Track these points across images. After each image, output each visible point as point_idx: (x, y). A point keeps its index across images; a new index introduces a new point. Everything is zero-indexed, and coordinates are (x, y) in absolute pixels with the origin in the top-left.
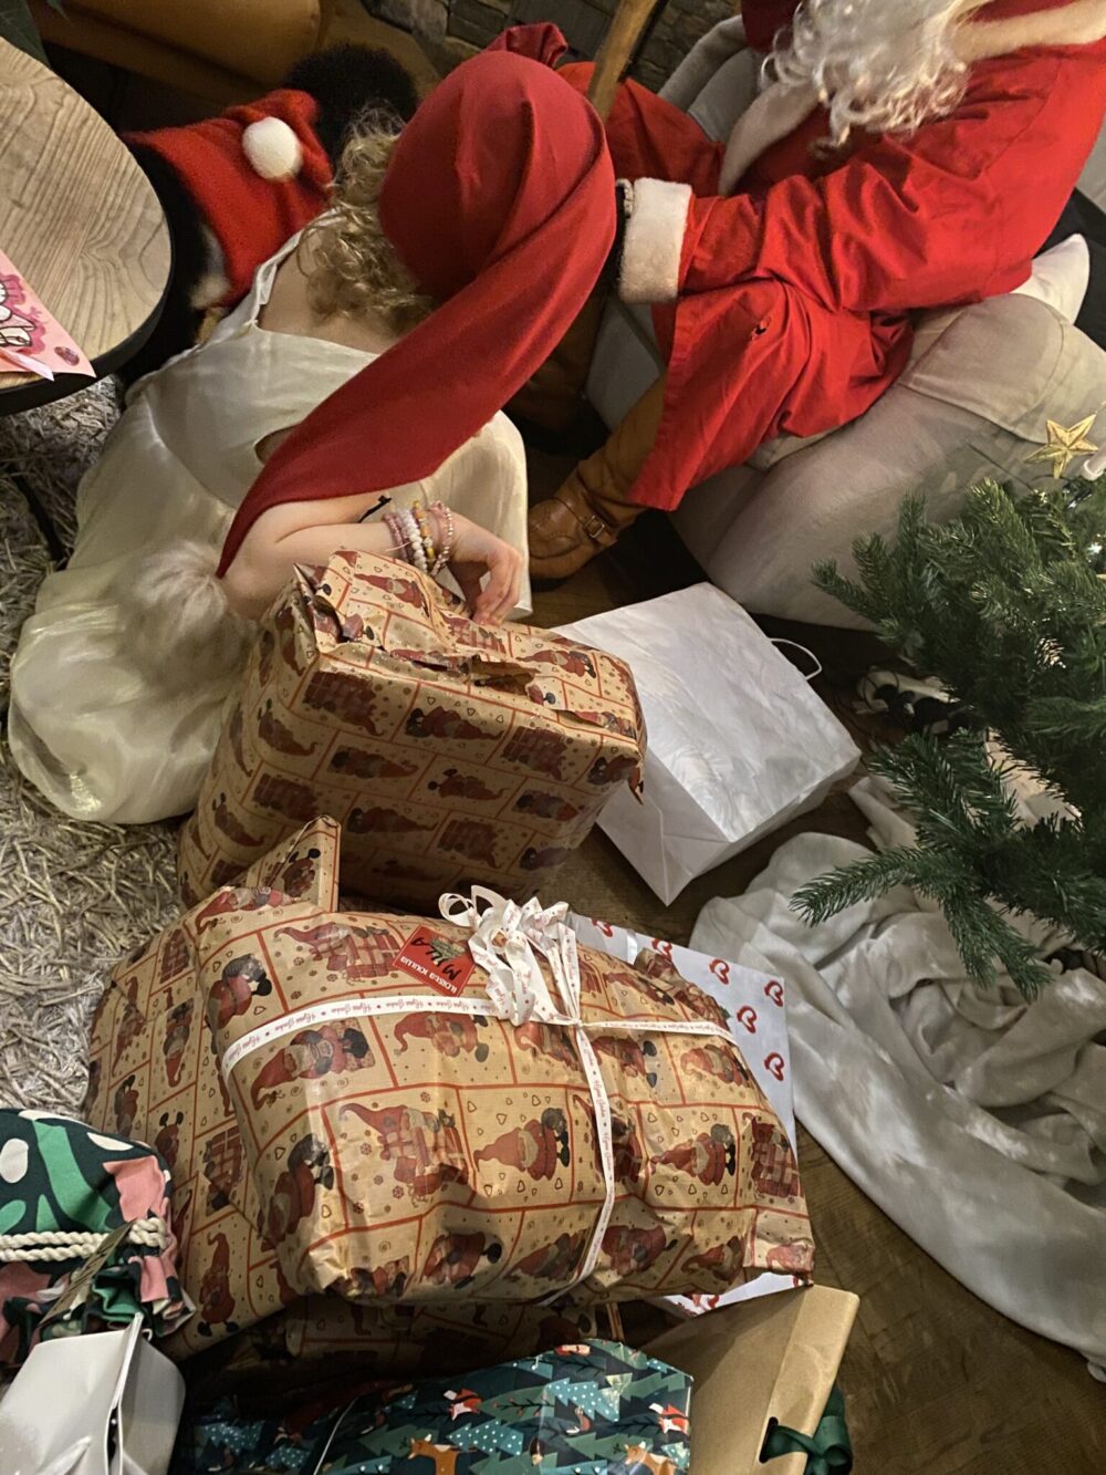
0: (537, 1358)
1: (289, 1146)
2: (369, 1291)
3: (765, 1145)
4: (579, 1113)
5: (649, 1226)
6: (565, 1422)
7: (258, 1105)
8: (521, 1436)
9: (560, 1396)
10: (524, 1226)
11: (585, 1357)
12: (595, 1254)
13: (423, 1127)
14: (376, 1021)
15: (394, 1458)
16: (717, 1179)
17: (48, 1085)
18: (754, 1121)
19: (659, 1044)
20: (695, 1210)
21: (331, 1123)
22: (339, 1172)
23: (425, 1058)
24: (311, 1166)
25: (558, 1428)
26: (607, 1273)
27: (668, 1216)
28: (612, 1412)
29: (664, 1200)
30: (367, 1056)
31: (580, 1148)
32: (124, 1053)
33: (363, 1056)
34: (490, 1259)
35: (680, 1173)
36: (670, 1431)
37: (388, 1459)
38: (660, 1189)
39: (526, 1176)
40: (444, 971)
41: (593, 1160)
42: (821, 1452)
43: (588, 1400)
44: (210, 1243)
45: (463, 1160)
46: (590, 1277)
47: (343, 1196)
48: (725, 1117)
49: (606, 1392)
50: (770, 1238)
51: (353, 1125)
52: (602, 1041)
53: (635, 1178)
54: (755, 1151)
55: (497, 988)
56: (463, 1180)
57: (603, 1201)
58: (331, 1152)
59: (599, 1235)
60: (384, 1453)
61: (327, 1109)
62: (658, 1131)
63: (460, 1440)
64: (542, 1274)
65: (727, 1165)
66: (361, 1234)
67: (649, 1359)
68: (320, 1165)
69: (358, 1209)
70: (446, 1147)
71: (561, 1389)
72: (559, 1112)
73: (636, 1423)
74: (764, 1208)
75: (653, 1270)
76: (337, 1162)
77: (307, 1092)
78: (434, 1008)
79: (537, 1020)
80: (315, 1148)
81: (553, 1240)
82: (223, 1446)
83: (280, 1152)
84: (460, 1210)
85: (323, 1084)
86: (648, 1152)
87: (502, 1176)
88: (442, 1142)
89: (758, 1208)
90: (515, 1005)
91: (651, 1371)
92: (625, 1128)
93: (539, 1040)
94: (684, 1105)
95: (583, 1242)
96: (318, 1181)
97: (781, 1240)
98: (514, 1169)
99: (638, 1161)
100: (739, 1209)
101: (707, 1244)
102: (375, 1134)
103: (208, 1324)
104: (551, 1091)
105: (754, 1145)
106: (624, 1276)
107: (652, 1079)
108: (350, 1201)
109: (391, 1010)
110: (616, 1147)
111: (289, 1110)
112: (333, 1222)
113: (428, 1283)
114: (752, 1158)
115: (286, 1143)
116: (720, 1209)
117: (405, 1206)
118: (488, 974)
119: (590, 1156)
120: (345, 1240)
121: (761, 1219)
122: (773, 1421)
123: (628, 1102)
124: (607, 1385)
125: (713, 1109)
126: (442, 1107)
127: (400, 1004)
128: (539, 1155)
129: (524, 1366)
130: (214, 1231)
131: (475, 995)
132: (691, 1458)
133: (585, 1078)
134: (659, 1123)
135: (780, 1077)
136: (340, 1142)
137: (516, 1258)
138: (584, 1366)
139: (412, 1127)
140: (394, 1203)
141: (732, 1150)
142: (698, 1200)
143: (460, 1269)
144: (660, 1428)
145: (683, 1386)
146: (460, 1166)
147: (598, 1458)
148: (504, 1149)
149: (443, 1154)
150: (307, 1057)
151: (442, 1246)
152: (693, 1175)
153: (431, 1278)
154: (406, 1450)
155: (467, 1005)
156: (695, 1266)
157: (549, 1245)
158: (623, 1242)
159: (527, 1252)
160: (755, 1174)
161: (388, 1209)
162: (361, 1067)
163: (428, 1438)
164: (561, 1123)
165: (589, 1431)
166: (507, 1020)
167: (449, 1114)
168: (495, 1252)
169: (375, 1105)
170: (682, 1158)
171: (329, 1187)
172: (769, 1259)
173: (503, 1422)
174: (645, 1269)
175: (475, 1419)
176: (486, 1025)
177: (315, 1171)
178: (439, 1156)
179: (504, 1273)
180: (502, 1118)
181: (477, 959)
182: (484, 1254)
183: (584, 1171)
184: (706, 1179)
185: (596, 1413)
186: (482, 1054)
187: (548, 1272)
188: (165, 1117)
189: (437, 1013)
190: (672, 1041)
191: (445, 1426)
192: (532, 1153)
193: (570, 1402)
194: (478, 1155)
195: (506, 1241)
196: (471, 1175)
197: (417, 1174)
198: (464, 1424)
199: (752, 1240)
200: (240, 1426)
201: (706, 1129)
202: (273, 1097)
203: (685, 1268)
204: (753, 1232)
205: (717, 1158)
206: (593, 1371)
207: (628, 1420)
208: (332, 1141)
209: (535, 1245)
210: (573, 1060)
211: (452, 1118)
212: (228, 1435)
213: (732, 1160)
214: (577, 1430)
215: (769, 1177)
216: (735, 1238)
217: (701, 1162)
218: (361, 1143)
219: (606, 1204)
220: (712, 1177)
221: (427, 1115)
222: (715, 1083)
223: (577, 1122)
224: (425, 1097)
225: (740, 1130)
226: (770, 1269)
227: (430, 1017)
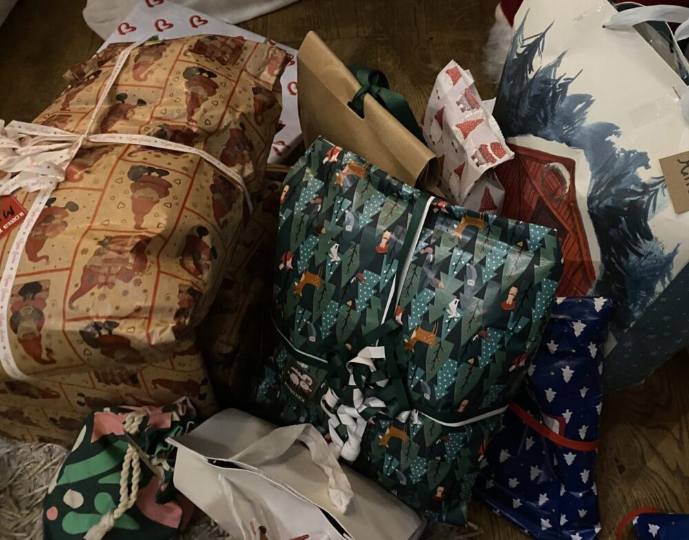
0: (280, 215)
1: (85, 345)
2: (190, 312)
3: (208, 50)
4: (140, 156)
5: (226, 136)
6: (314, 211)
7: (53, 361)
8: (311, 235)
9: (302, 209)
10: (194, 209)
11: (289, 190)
12: (232, 172)
13: (103, 257)
14: (21, 273)
15: (299, 304)
16: (215, 86)
17: (47, 470)
18: (190, 51)
19: (121, 90)
20: (228, 106)
21: (77, 317)
22: (110, 317)
23: (59, 246)
24: (100, 334)
25: (315, 215)
26: (246, 168)
27: (225, 123)
28: (318, 184)
29: (214, 122)
30: (42, 284)
31: (162, 162)
32: (35, 422)
33: (41, 287)
34: (205, 235)
35: (202, 107)
36: (338, 158)
37: (298, 307)
38: (207, 122)
39: (163, 200)
40: (6, 217)
41: (173, 156)
42: (369, 85)
43: (309, 195)
44: (156, 388)
45: (135, 237)
46: (244, 179)
47: (127, 317)
48: (182, 67)
49: (309, 184)
50: (261, 69)
51: (84, 303)
52: (103, 127)
53: (196, 134)
54: (210, 57)
55: (31, 185)
56: (148, 240)
57: (201, 158)
58: (95, 320)
59: (222, 166)
60: (295, 308)
61: (67, 317)
62: (173, 110)
63: (302, 268)
64: (230, 207)
65: (209, 77)
66: (154, 310)
67: (304, 155)
68: (101, 328)
69: (138, 310)
70: (122, 245)
71: (299, 207)
72: (132, 168)
73: (327, 174)
74: (245, 65)
75: (254, 143)
76: (103, 317)
77: (52, 328)
78: (29, 231)
79: (68, 163)
80: (89, 330)
81: (211, 195)
82: (270, 388)
83: (87, 352)
84: (167, 246)
85: (50, 317)
86: (183, 122)
87: (157, 215)
88: (119, 248)
89: (244, 69)
90: (50, 176)
91: (310, 156)
92: (161, 130)
93: (82, 166)
94: (164, 89)
95: (221, 177)
96: (110, 332)
97: (265, 64)
98: (156, 206)
99: (185, 129)
100: (238, 80)
101: (250, 106)
102: (95, 290)
103: (199, 394)
104: (117, 170)
105: (206, 56)
106: (251, 159)
107: (141, 102)
108: (132, 313)
109: (17, 261)
110: (172, 140)
111: (60, 342)
112: (140, 327)
113: (206, 275)
114: (213, 61)
115: (82, 347)
116: (233, 91)
117: (147, 280)
118: (20, 188)
119: (170, 157)
120: (154, 321)
121: (249, 70)
122: (349, 104)
123: (149, 122)
124: (307, 182)
125: (173, 72)
126: (96, 242)
127: (15, 254)
128: (154, 189)
129: (282, 223)
130: (150, 385)
131: (32, 201)
132: (353, 152)
133: (121, 145)
134: (169, 108)
135: (205, 22)
136: (91, 313)
137: (212, 220)
138: (294, 191)
139: (101, 265)
140: (143, 286)
141: (202, 71)
142: (223, 102)
143: (204, 254)
144: (334, 162)
145: (321, 142)
146: (138, 240)
147: (334, 200)
148: (140, 210)
149: (126, 248)
150: (28, 325)
151: (186, 261)
152: (207, 99)
153: (204, 271)
154: (298, 297)
155: (36, 208)
156: (260, 118)
157: (213, 198)
158: (232, 154)
159: (212, 212)
160: (223, 62)
161: (145, 291)
162: (48, 290)
163: (296, 284)
164: (141, 169)
165: (323, 199)
166: (58, 184)
167: (102, 238)
168: (202, 231)
169: (76, 285)
170: (195, 102)
171: (116, 325)
172: (272, 74)
173: (303, 243)
174: (251, 145)
175: (296, 257)
176: (55, 199)
177: (104, 332)
178: (126, 251)
179: (218, 228)
180: (122, 205)
181: (8, 193)
182: (201, 238)
183: (179, 163)
184: (212, 93)
185: (316, 193)
186: (73, 207)
187: (230, 202)
188: (79, 403)
189: (33, 229)
190: (121, 81)
191: (294, 274)
192: (151, 193)
193: (306, 205)
194: (138, 227)
195: (198, 222)
196: (147, 235)
197: (131, 268)
198: (297, 263)
199: (260, 80)
200: (263, 378)
201: (183, 81)
202: (49, 351)
203: (259, 124)
204: (256, 78)
205: (203, 82)
206: (298, 187)
207: (325, 177)
208: (88, 318)
209: (209, 206)
210: (106, 149)
211: (107, 237)
212: (266, 385)
213: (208, 73)
214: (320, 206)
215: (228, 56)
216: (253, 89)
217: (201, 92)
218: (97, 300)
219: (204, 157)
220: (212, 88)
221: (98, 253)
222: (159, 65)
223: (145, 159)
224: (85, 251)
225: (192, 60)
226: (279, 76)
227: (33, 235)
